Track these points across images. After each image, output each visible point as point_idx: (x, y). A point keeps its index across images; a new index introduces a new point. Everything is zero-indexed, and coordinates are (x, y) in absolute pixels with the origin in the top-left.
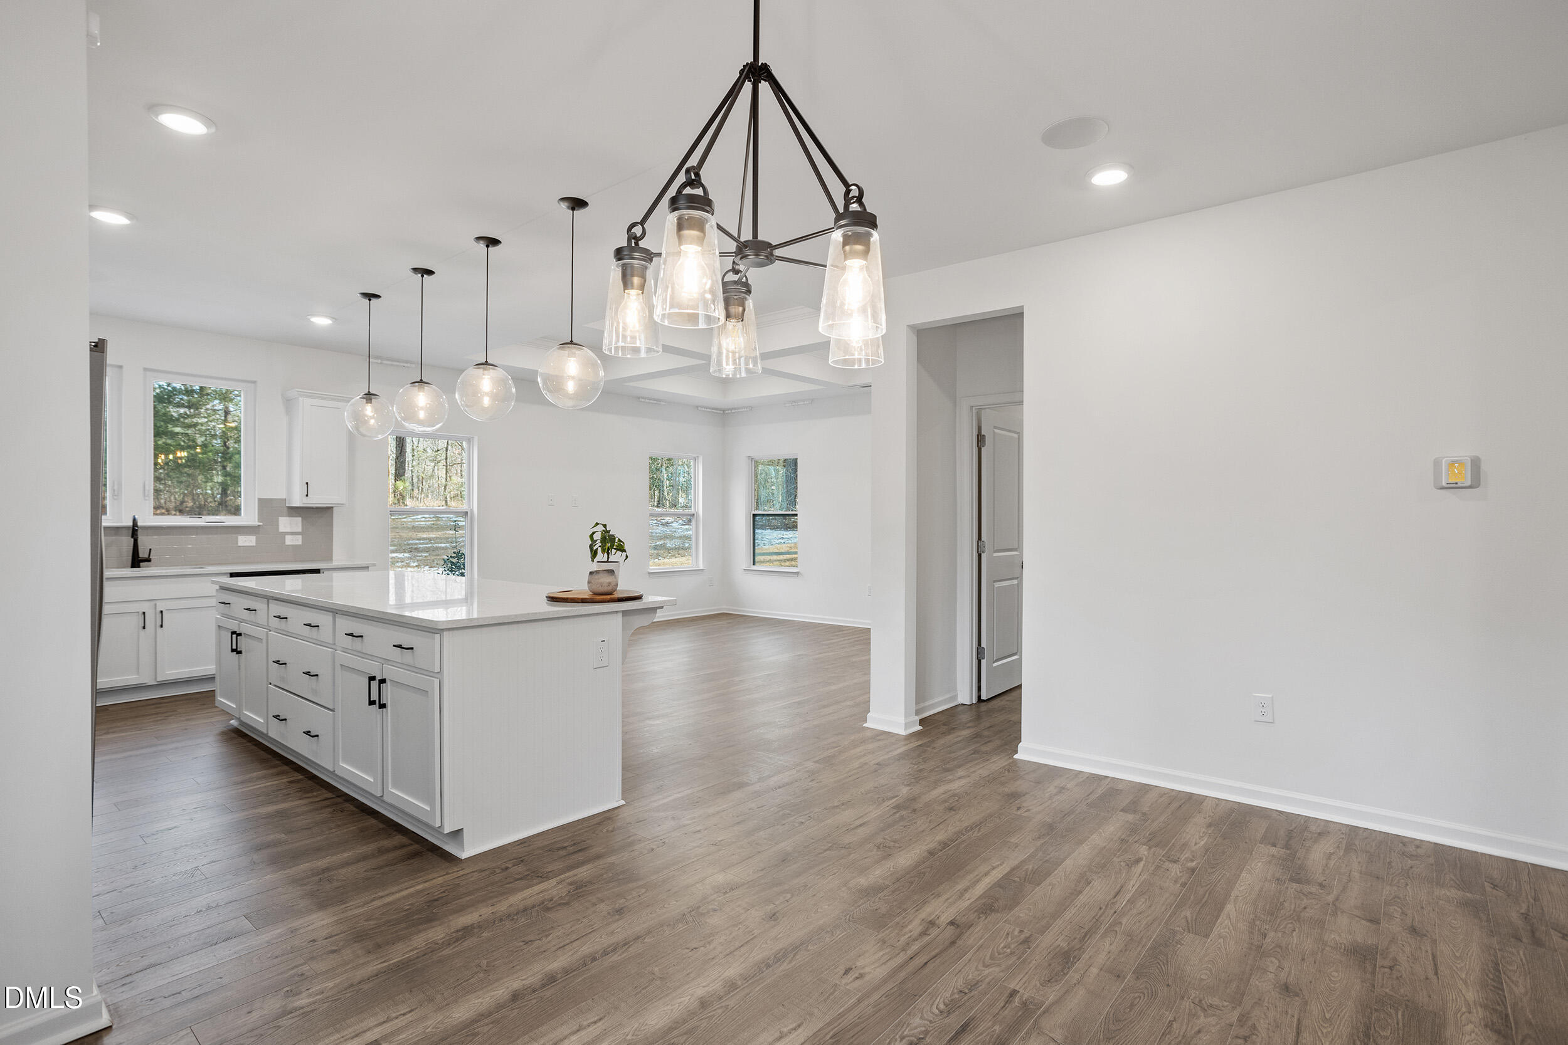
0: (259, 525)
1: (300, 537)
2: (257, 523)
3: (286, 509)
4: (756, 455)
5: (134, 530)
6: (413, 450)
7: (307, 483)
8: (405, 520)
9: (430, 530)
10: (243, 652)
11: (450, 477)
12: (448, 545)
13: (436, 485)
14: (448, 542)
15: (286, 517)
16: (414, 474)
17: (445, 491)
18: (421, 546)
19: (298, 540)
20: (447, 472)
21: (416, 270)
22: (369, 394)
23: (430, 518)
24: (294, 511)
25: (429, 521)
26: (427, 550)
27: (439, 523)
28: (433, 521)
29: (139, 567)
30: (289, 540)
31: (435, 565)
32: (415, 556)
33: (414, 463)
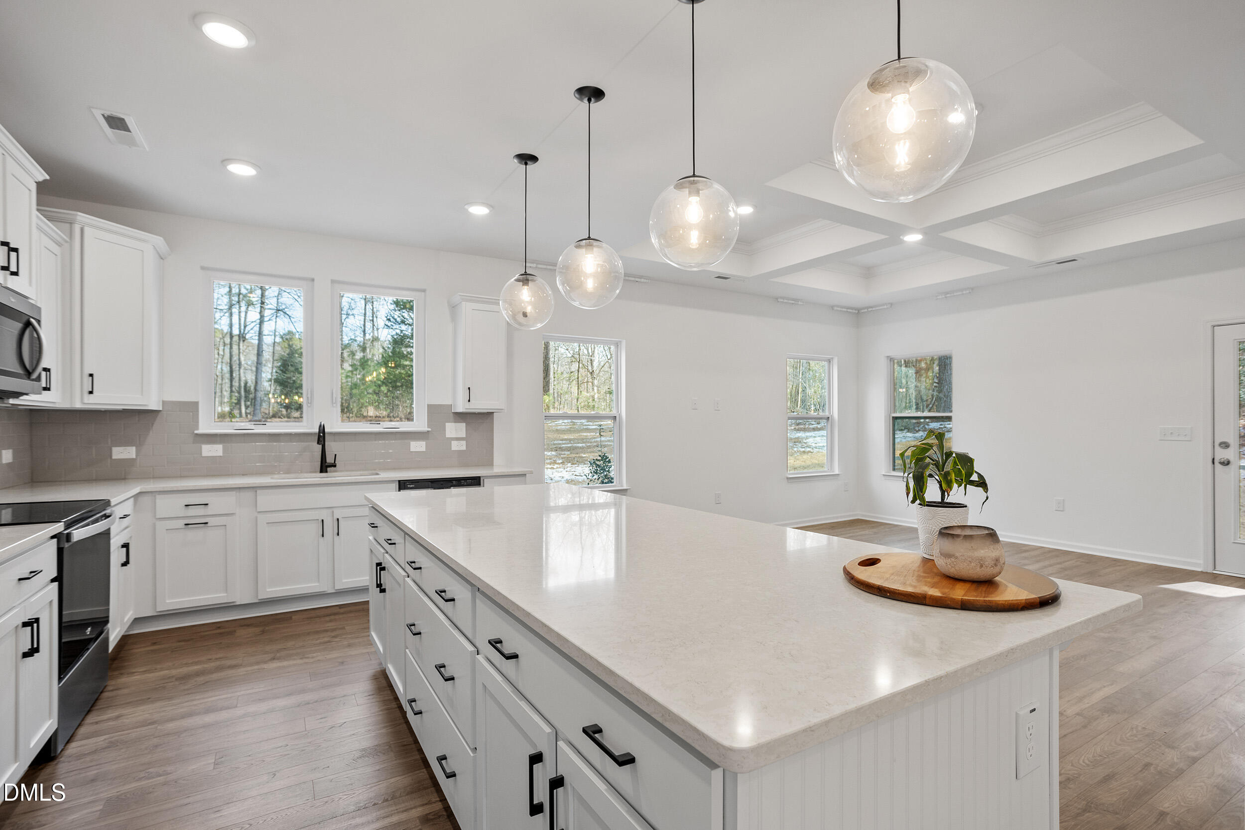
0: (428, 431)
1: (464, 443)
2: (426, 429)
3: (452, 415)
4: (892, 354)
5: (321, 436)
6: (554, 373)
7: (469, 388)
8: (550, 424)
9: (569, 432)
10: (387, 590)
11: (581, 392)
12: (584, 445)
13: (570, 399)
14: (584, 443)
15: (452, 422)
16: (555, 391)
17: (577, 402)
18: (564, 446)
19: (463, 446)
20: (578, 388)
22: (526, 274)
23: (568, 423)
24: (461, 417)
25: (567, 425)
26: (568, 449)
27: (575, 426)
28: (570, 425)
29: (326, 472)
30: (456, 446)
31: (576, 462)
32: (560, 454)
33: (555, 383)
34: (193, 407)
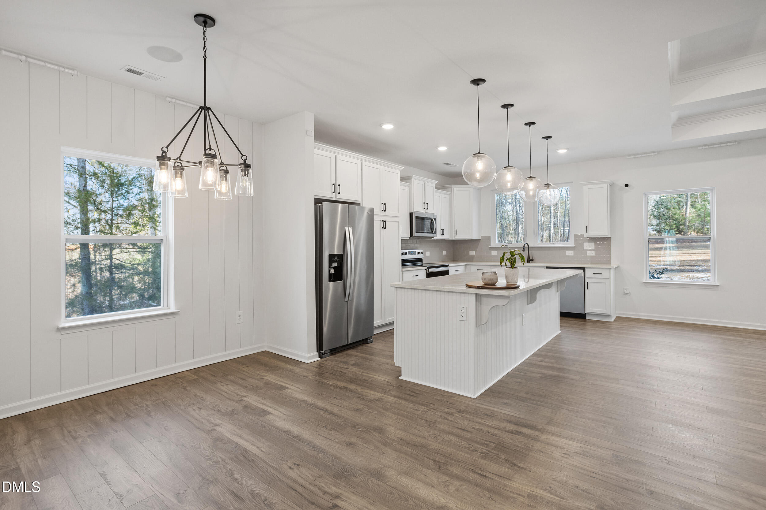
1: (594, 252)
2: (574, 245)
3: (587, 238)
7: (587, 226)
15: (587, 242)
19: (593, 254)
21: (526, 124)
24: (592, 239)
29: (529, 262)
30: (589, 253)
34: (489, 238)
